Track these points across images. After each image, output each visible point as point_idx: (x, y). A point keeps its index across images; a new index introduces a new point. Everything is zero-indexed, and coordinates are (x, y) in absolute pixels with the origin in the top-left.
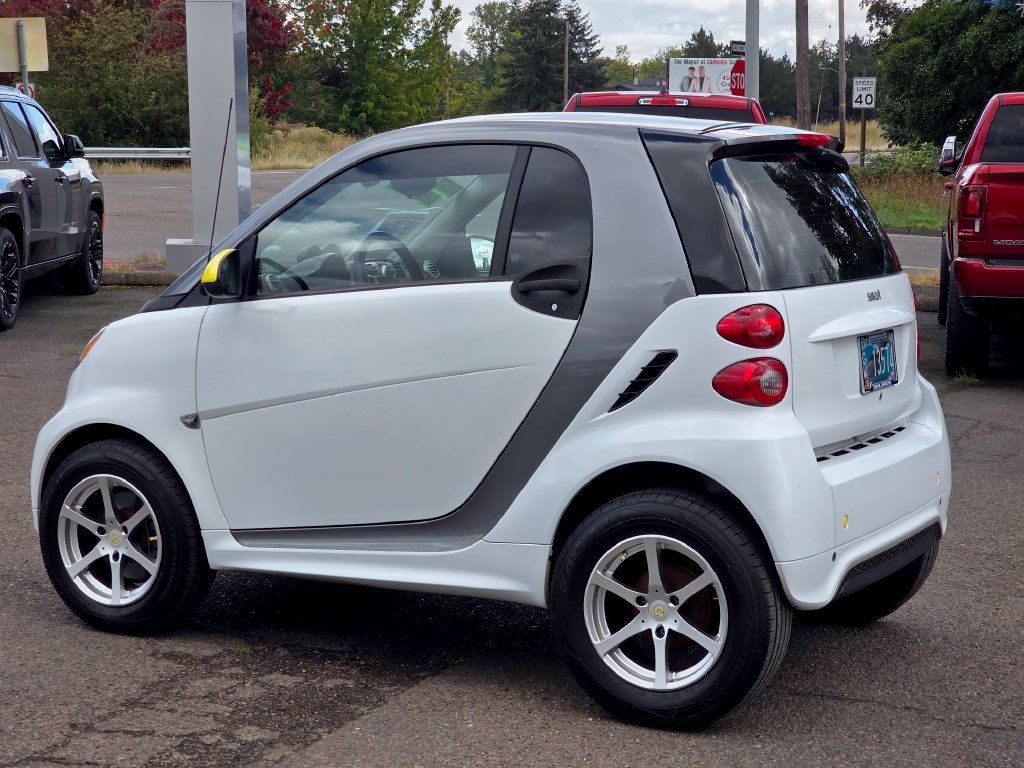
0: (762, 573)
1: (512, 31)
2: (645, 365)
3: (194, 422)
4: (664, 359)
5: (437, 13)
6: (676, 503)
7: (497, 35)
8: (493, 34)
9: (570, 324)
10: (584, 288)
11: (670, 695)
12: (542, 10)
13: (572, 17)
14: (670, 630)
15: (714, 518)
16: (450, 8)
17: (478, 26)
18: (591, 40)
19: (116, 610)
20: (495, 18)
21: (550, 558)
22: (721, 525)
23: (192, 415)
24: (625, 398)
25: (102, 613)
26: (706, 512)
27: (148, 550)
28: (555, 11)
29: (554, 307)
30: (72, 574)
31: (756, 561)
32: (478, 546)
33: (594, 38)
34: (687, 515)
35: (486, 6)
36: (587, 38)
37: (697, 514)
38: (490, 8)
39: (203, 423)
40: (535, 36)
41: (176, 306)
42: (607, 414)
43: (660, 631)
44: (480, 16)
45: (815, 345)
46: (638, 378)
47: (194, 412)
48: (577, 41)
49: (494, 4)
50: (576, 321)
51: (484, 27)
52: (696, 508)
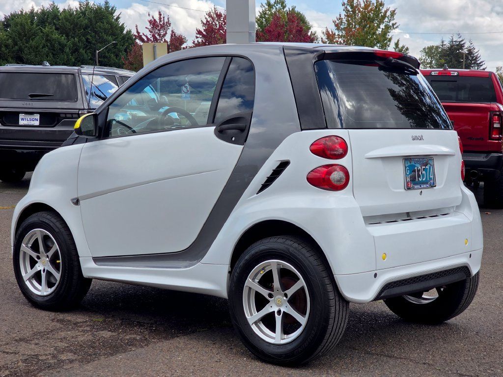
0: (327, 281)
1: (440, 59)
2: (274, 168)
3: (77, 202)
4: (284, 165)
5: (397, 50)
6: (286, 243)
7: (434, 62)
8: (431, 61)
9: (240, 148)
10: (248, 129)
11: (282, 346)
12: (455, 49)
13: (470, 52)
14: (284, 312)
15: (304, 251)
16: (403, 47)
17: (424, 58)
18: (480, 63)
19: (42, 298)
20: (433, 53)
21: (229, 272)
22: (308, 255)
23: (75, 199)
24: (264, 186)
25: (36, 299)
26: (300, 247)
27: (56, 267)
28: (462, 49)
29: (233, 139)
30: (25, 279)
31: (324, 274)
32: (198, 266)
33: (482, 62)
34: (291, 249)
35: (428, 48)
36: (478, 62)
37: (296, 248)
38: (430, 48)
39: (81, 202)
40: (451, 62)
41: (72, 144)
42: (256, 195)
43: (279, 312)
44: (425, 52)
45: (368, 160)
46: (271, 175)
47: (76, 197)
48: (473, 64)
49: (433, 46)
50: (243, 146)
51: (427, 58)
52: (296, 245)
